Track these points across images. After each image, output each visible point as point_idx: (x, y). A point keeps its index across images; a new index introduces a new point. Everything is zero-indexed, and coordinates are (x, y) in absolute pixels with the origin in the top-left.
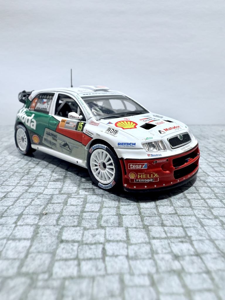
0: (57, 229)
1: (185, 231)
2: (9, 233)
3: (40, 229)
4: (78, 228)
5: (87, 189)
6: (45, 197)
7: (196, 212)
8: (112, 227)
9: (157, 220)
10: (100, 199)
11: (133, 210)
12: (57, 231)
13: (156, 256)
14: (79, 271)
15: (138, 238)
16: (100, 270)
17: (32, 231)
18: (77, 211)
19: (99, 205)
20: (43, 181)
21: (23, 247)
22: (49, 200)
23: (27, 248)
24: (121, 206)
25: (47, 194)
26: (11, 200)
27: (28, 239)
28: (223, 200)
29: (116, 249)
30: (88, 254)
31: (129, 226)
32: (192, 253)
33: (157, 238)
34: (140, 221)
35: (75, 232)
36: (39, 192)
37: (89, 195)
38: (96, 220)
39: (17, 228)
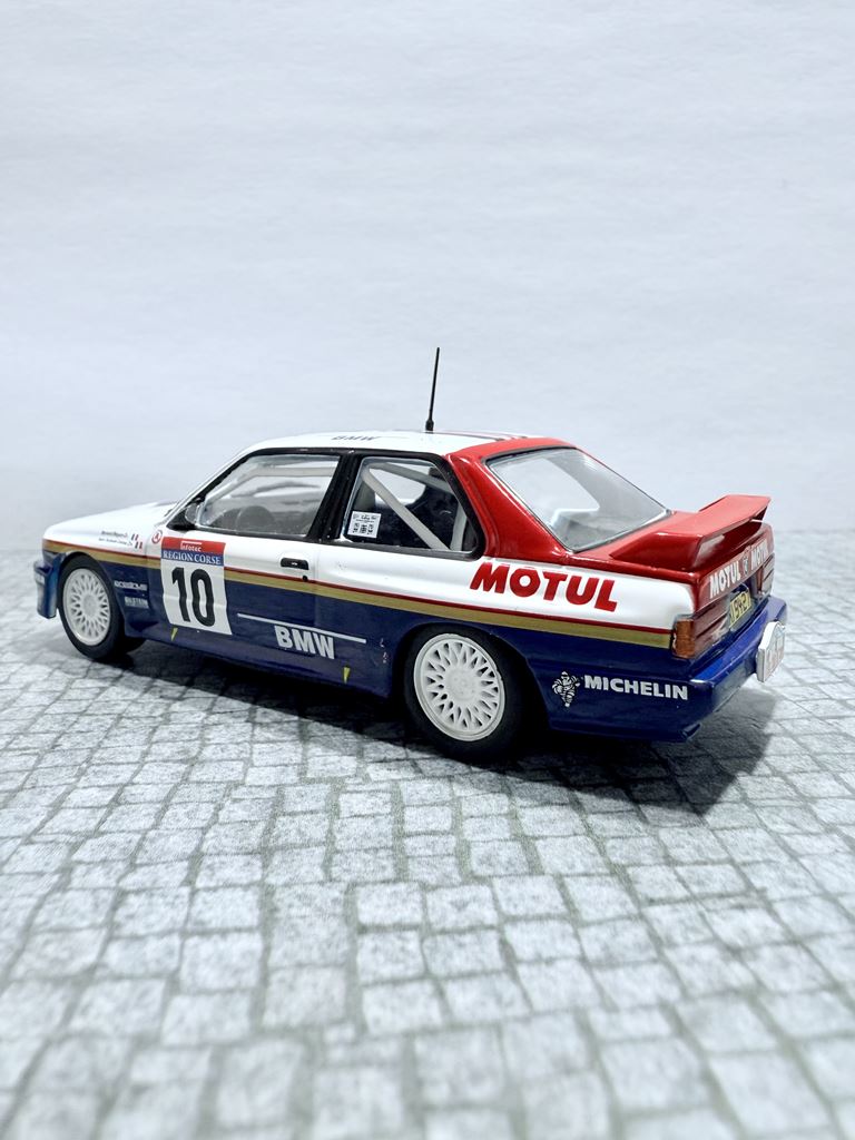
0: (336, 894)
1: (743, 876)
2: (178, 915)
3: (277, 896)
4: (402, 887)
5: (390, 761)
6: (257, 796)
7: (763, 815)
8: (510, 875)
9: (645, 847)
10: (443, 790)
11: (562, 820)
12: (335, 901)
13: (670, 954)
14: (446, 1009)
15: (602, 904)
16: (511, 1004)
17: (255, 904)
18: (380, 834)
19: (448, 810)
20: (231, 743)
21: (243, 956)
22: (273, 806)
23: (259, 954)
24: (521, 812)
25: (260, 786)
26: (144, 812)
27: (250, 930)
28: (841, 775)
29: (543, 942)
30: (460, 962)
31: (565, 870)
32: (777, 936)
33: (662, 902)
34: (594, 855)
35: (397, 896)
36: (229, 778)
37: (404, 779)
38: (452, 860)
39: (199, 899)
